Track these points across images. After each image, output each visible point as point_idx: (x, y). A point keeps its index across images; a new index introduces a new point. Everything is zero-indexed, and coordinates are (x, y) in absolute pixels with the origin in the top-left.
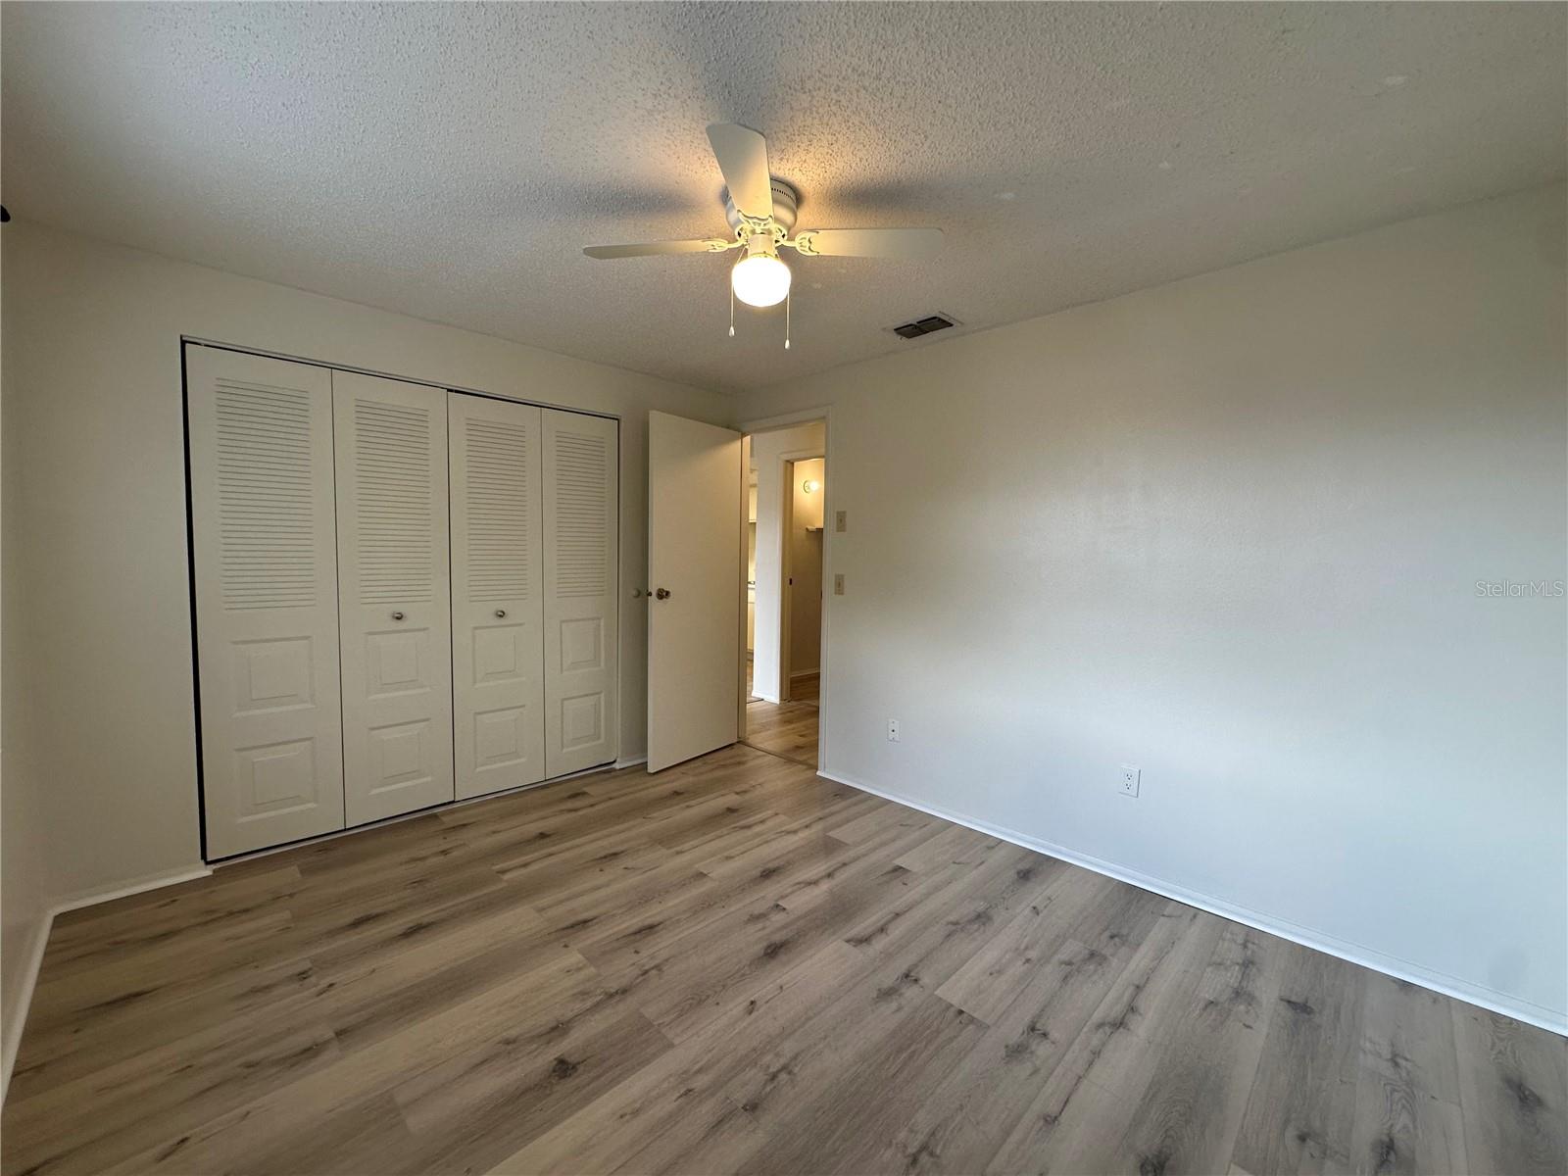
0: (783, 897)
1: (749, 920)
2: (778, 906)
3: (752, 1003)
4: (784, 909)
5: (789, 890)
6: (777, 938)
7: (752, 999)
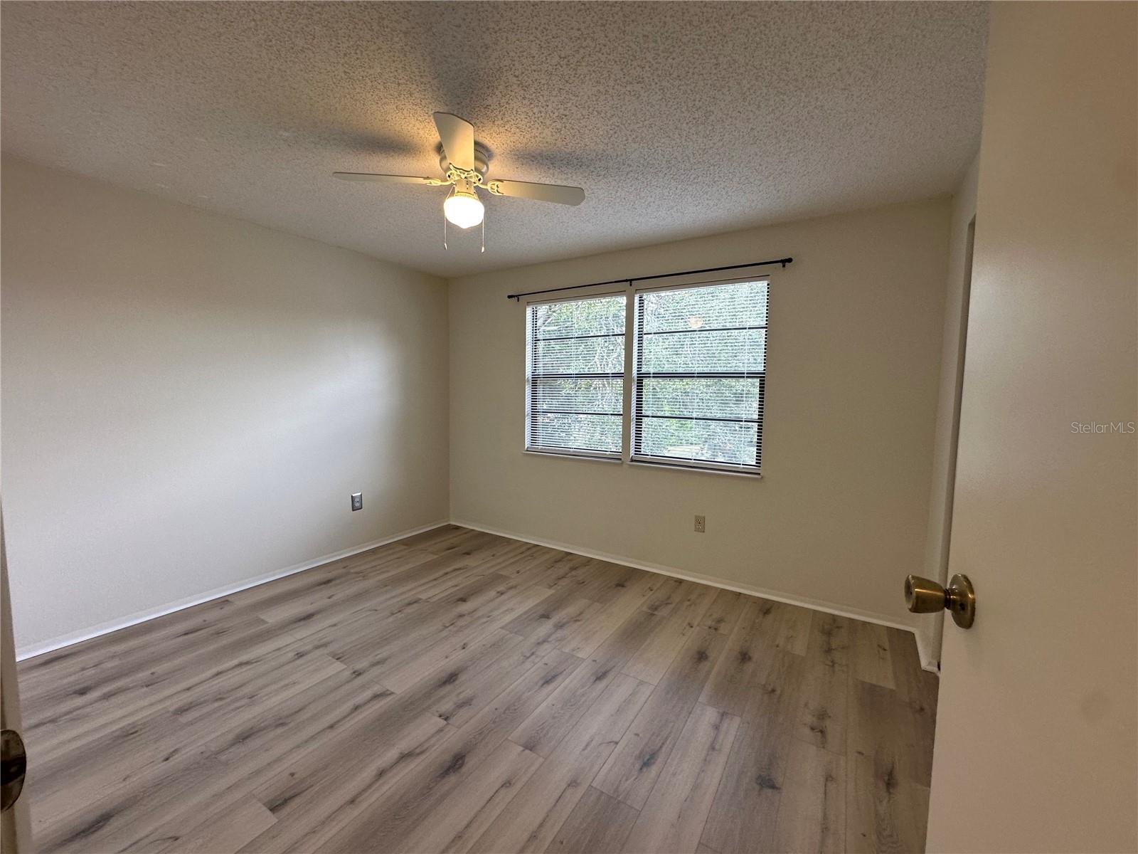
0: (441, 730)
1: (472, 700)
2: (446, 719)
3: (464, 648)
4: (440, 716)
5: (433, 740)
6: (448, 688)
7: (464, 650)
